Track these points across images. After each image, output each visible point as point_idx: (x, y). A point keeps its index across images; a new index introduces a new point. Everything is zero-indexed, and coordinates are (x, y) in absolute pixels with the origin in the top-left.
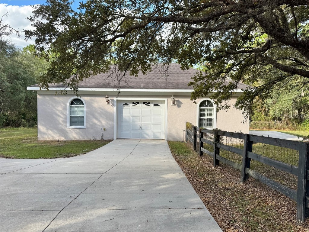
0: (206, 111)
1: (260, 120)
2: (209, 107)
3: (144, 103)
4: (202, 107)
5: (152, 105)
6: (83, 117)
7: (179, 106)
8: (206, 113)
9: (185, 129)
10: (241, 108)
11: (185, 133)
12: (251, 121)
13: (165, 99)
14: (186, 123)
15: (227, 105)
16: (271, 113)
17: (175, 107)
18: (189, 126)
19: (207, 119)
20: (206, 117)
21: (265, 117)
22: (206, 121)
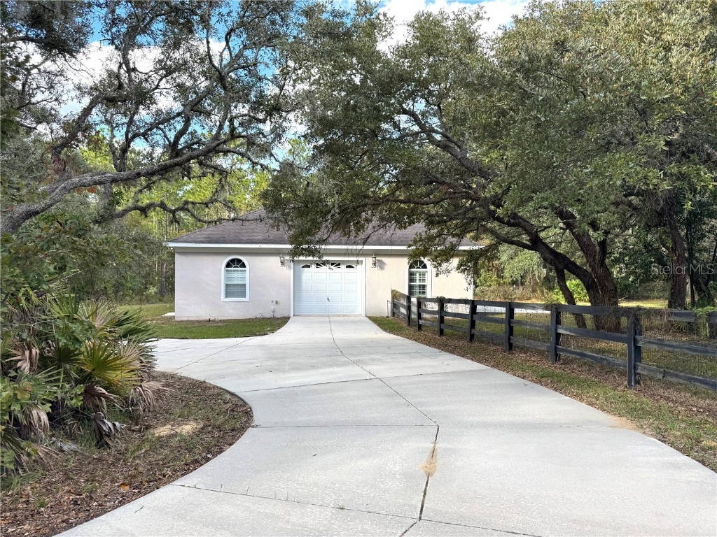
0: (418, 275)
1: (490, 286)
2: (421, 270)
3: (332, 264)
4: (412, 270)
5: (343, 267)
6: (245, 285)
7: (382, 268)
8: (418, 278)
9: (390, 300)
10: (463, 271)
11: (390, 305)
12: (476, 287)
13: (362, 259)
14: (392, 291)
15: (449, 268)
16: (507, 274)
17: (377, 269)
18: (395, 295)
19: (420, 285)
20: (417, 283)
21: (497, 281)
22: (418, 288)
